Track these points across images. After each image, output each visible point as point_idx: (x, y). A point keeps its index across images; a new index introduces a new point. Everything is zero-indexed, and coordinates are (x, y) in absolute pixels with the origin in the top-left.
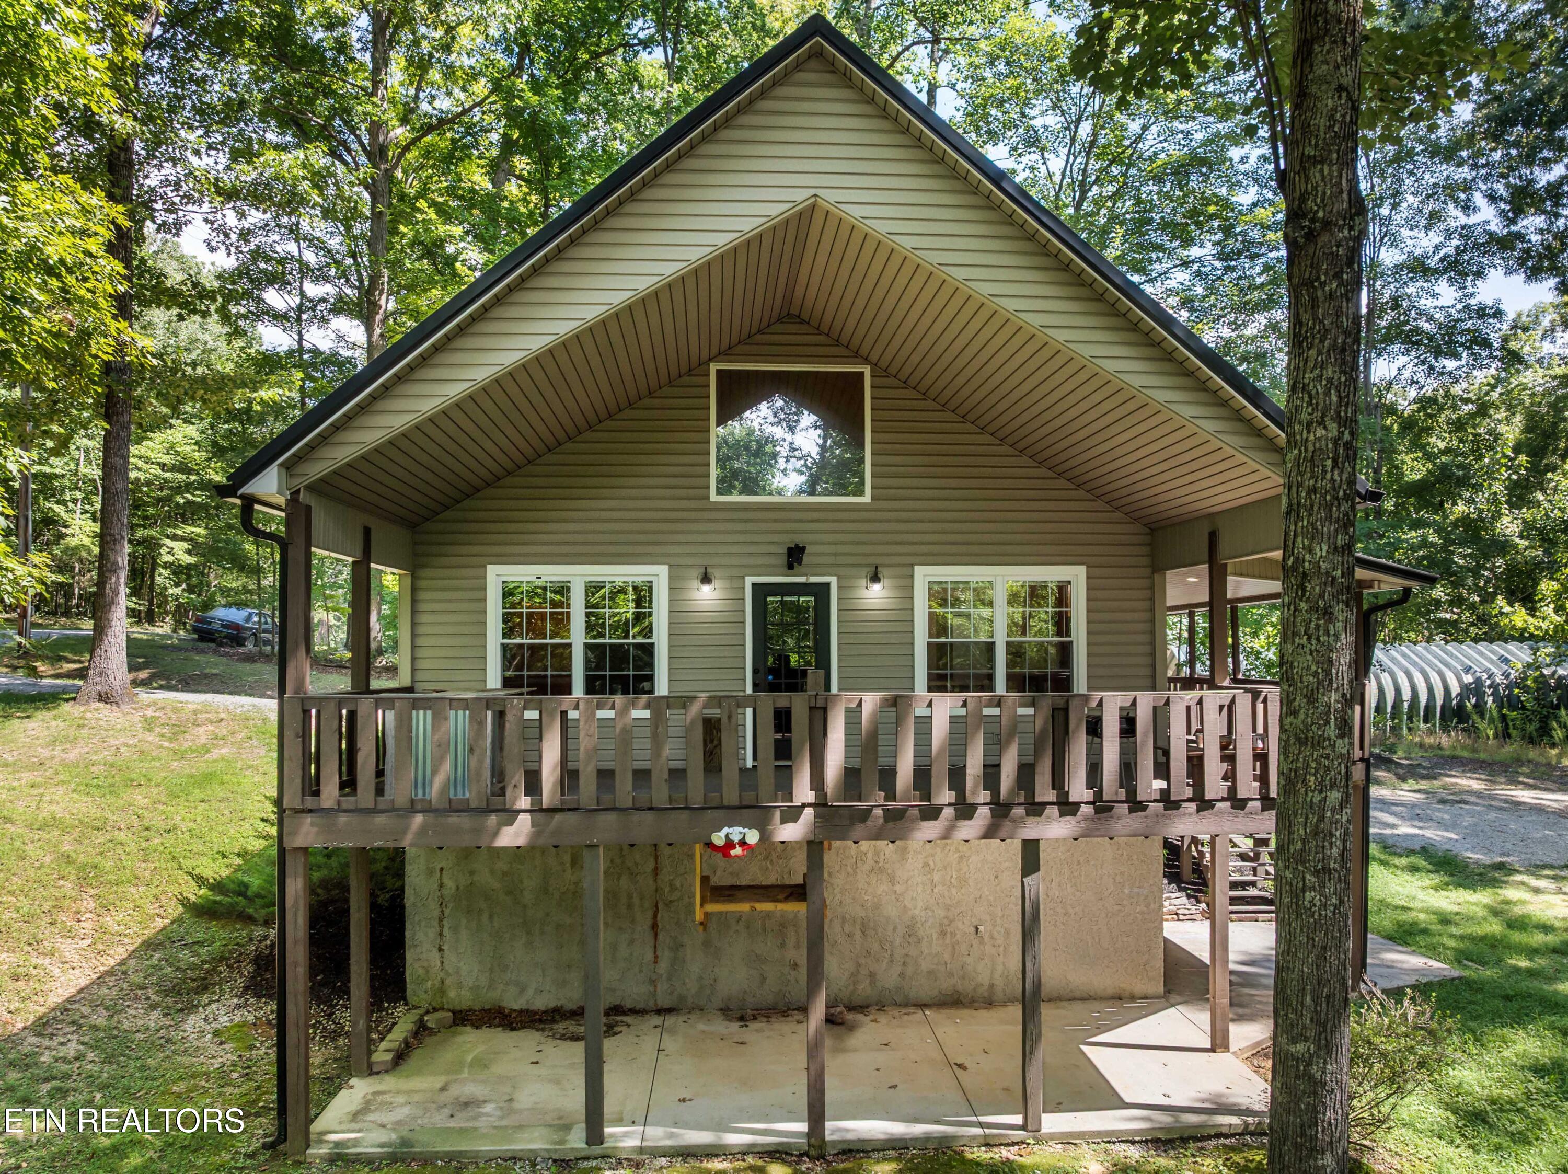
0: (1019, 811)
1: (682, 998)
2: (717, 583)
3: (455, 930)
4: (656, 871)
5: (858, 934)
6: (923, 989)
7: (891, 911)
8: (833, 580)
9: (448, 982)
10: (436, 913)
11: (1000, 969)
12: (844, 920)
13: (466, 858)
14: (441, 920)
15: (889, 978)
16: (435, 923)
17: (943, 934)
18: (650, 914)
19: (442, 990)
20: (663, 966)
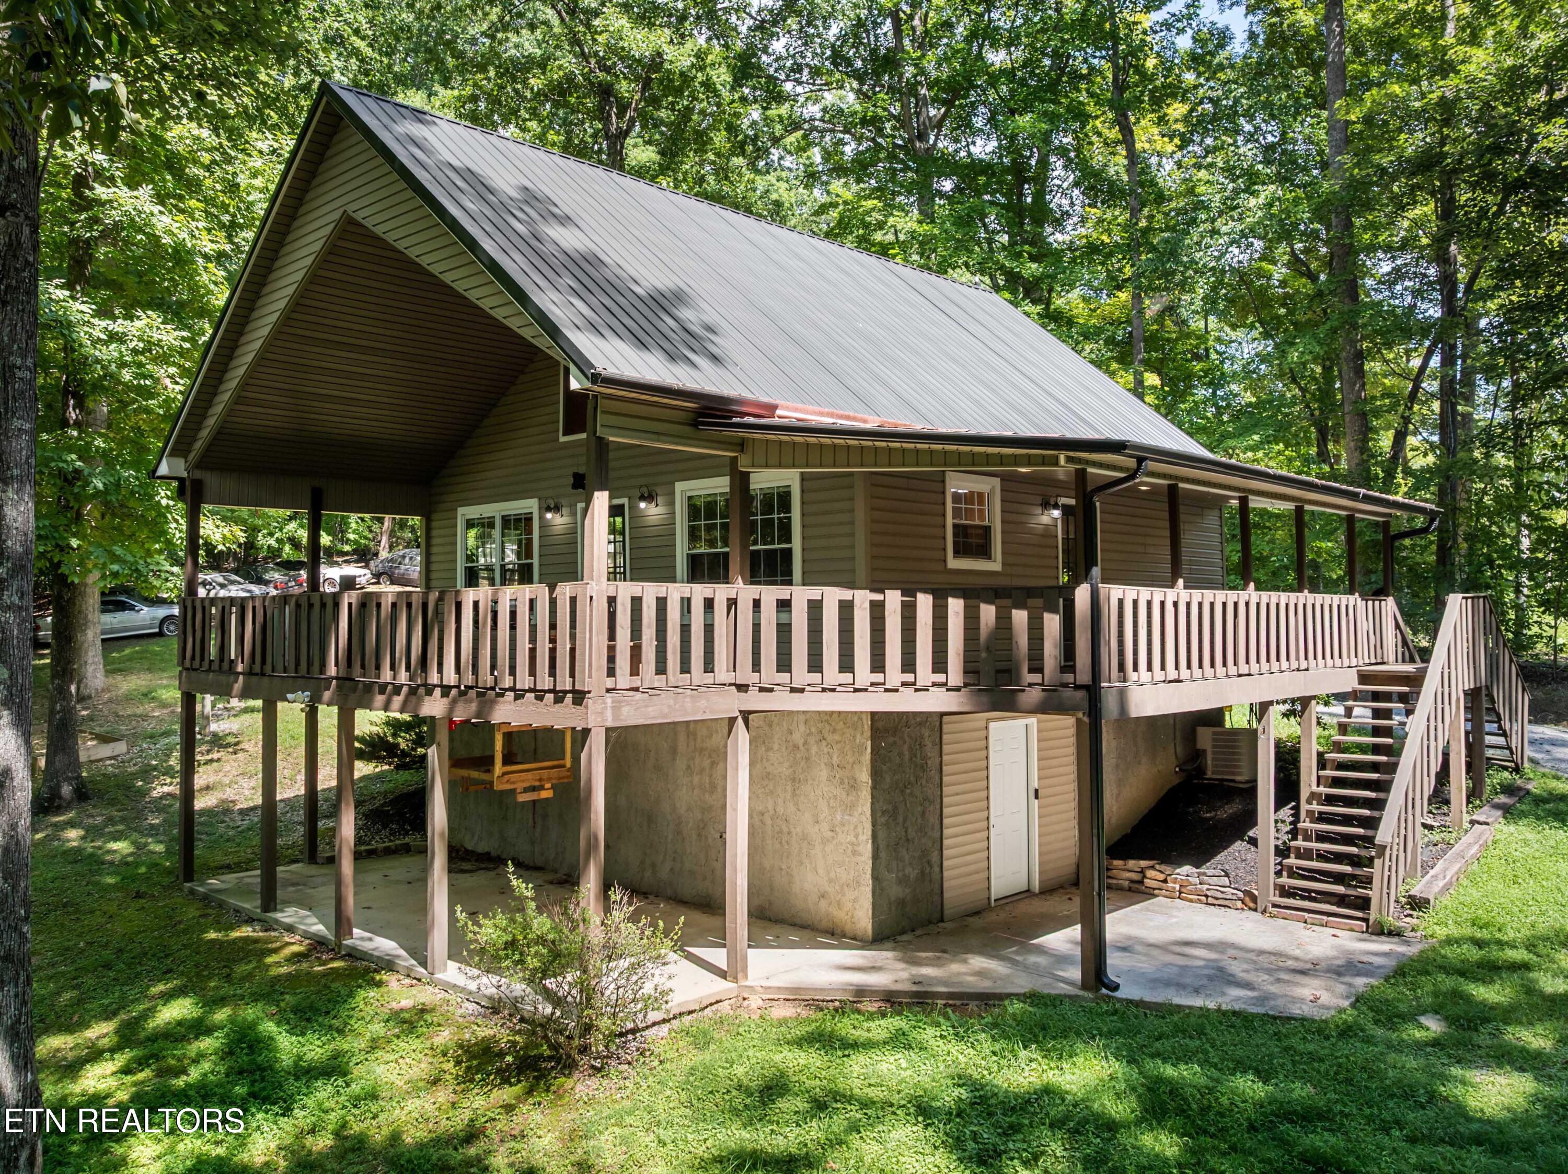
2: (563, 511)
8: (626, 501)
20: (538, 831)
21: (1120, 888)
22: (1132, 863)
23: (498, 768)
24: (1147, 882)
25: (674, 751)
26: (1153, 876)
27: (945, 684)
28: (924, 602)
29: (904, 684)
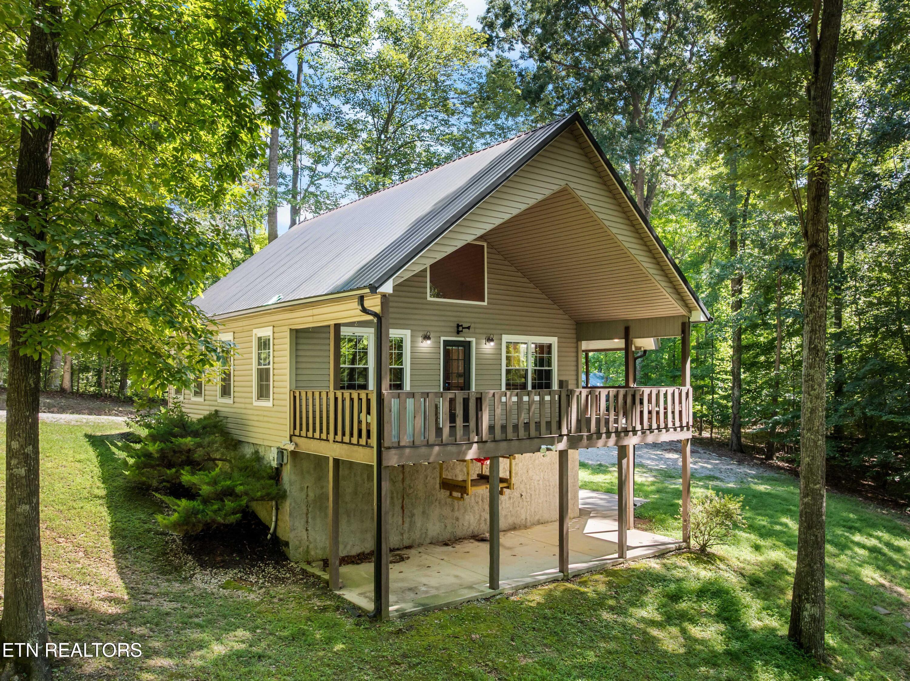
1: (414, 540)
2: (431, 340)
3: (314, 518)
4: (403, 480)
8: (473, 340)
9: (311, 546)
10: (305, 511)
11: (528, 511)
13: (319, 480)
14: (307, 514)
16: (304, 516)
17: (510, 498)
18: (400, 501)
19: (307, 552)
20: (406, 525)
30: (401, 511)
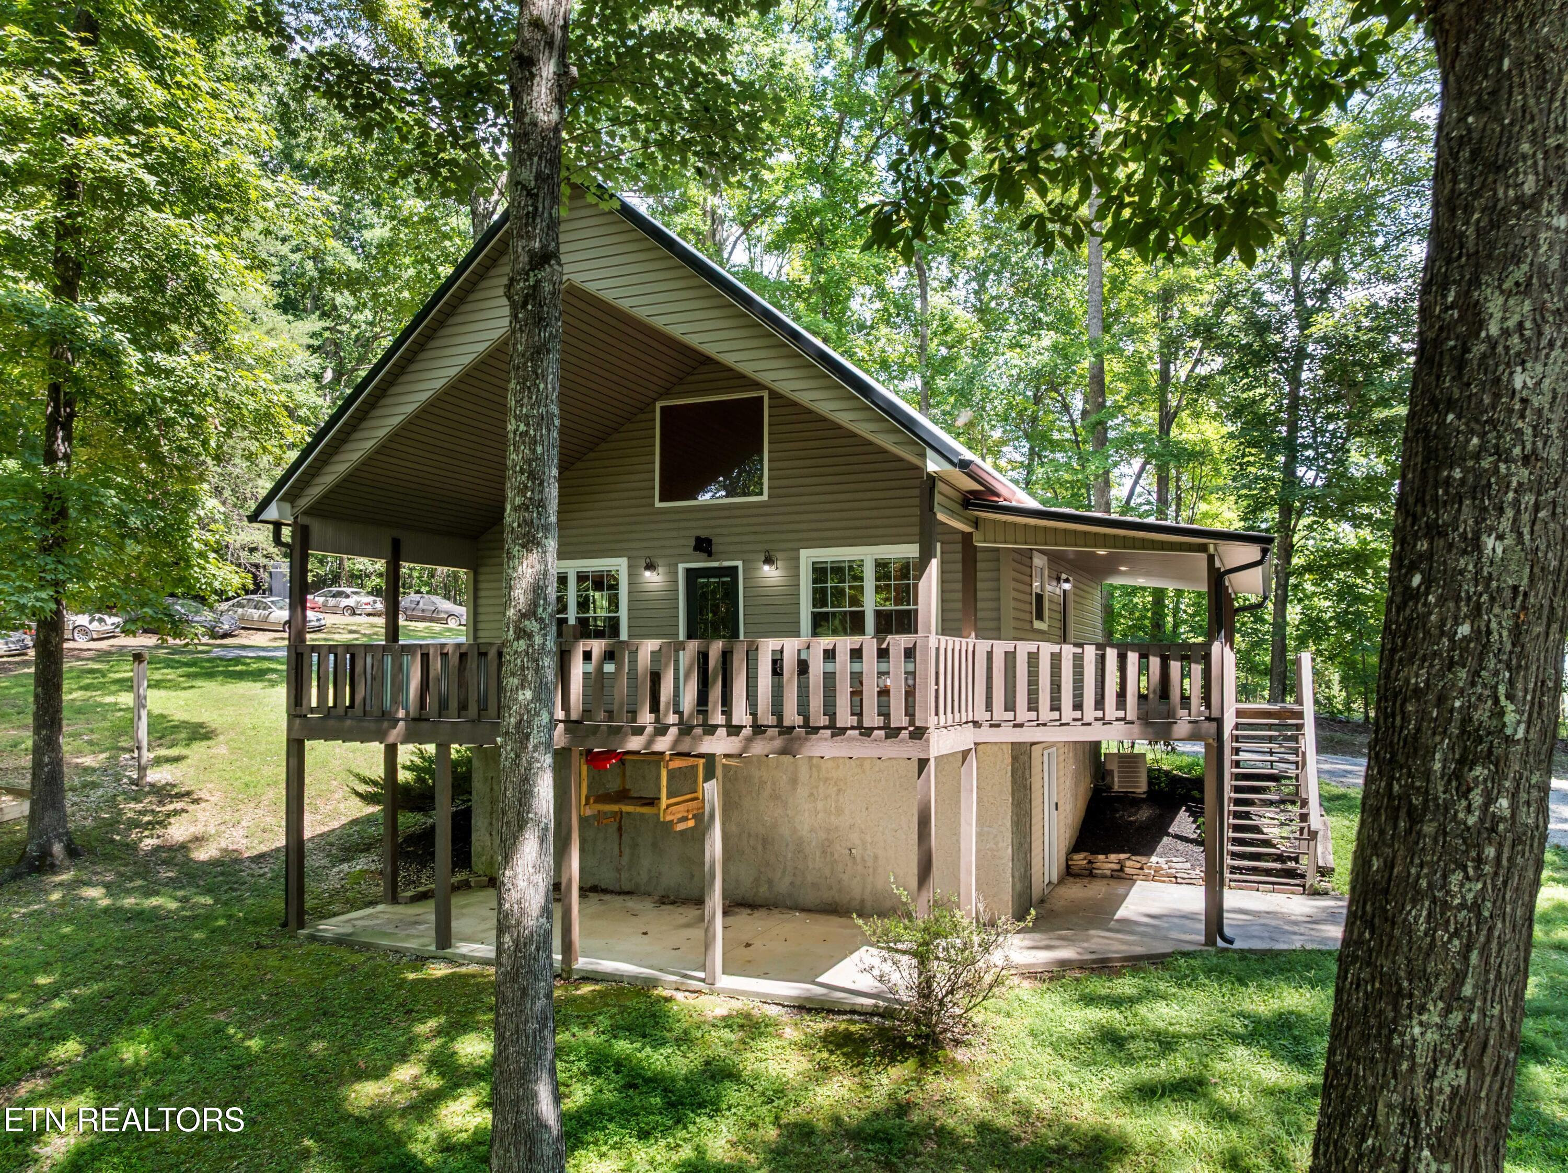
0: (698, 731)
1: (637, 884)
2: (661, 570)
5: (760, 848)
6: (810, 897)
7: (785, 831)
8: (738, 564)
11: (869, 887)
12: (749, 835)
14: (491, 811)
15: (783, 886)
17: (824, 852)
19: (491, 863)
20: (625, 860)
21: (1104, 877)
22: (1113, 857)
23: (664, 802)
24: (1127, 870)
25: (794, 781)
26: (1132, 864)
27: (1123, 719)
28: (1111, 655)
29: (1096, 719)
30: (616, 836)
